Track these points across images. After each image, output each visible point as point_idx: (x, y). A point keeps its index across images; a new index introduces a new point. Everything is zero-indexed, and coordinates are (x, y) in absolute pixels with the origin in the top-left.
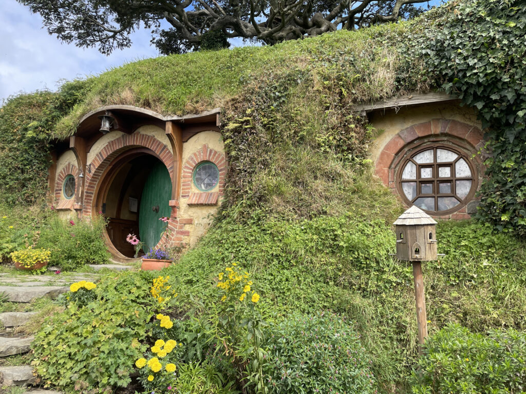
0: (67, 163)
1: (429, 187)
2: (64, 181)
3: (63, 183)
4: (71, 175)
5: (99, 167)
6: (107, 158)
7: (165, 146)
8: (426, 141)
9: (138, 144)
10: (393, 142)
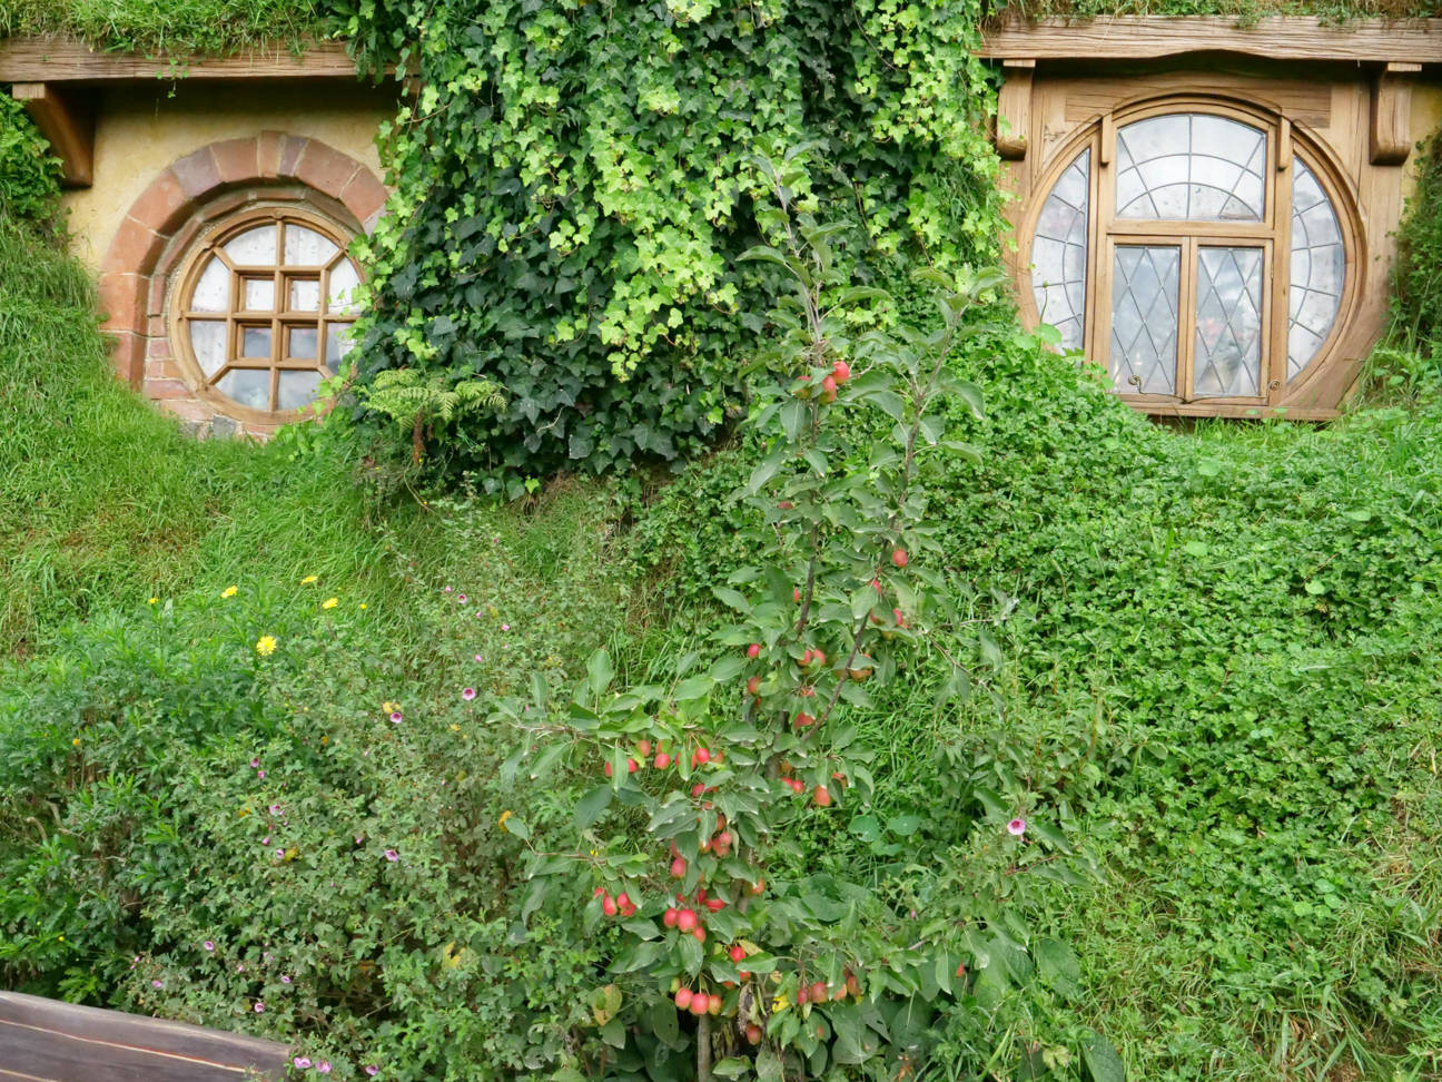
1: (265, 338)
8: (252, 196)
10: (155, 191)
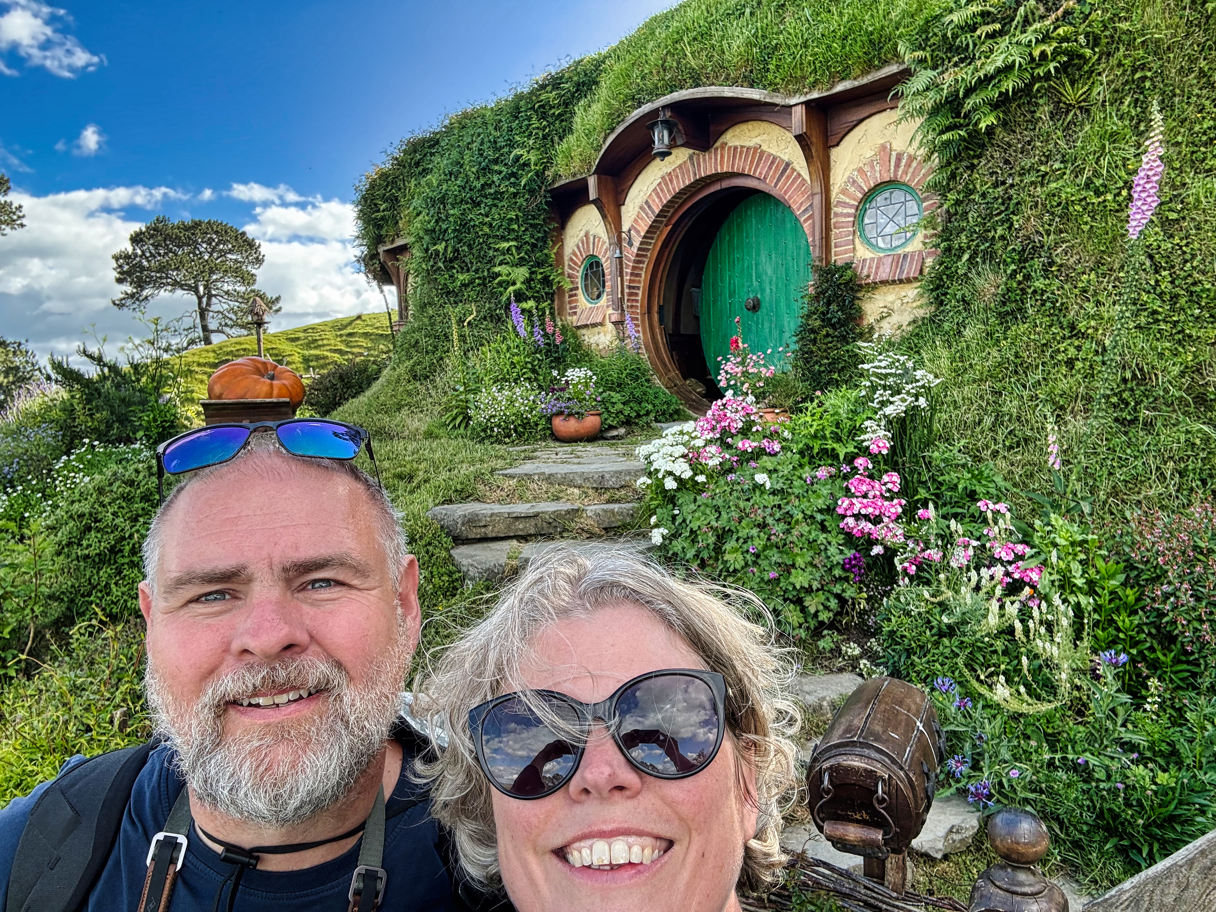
0: (582, 234)
2: (581, 270)
3: (579, 274)
4: (592, 255)
5: (647, 232)
6: (661, 211)
7: (788, 165)
9: (725, 170)
